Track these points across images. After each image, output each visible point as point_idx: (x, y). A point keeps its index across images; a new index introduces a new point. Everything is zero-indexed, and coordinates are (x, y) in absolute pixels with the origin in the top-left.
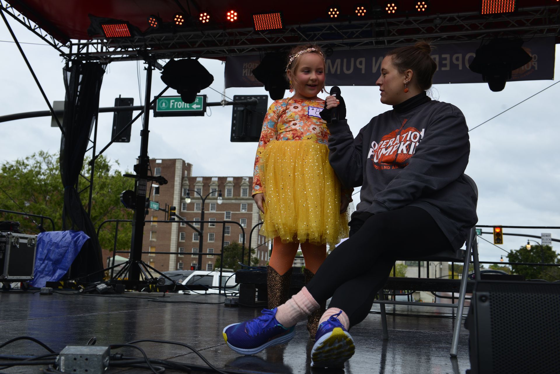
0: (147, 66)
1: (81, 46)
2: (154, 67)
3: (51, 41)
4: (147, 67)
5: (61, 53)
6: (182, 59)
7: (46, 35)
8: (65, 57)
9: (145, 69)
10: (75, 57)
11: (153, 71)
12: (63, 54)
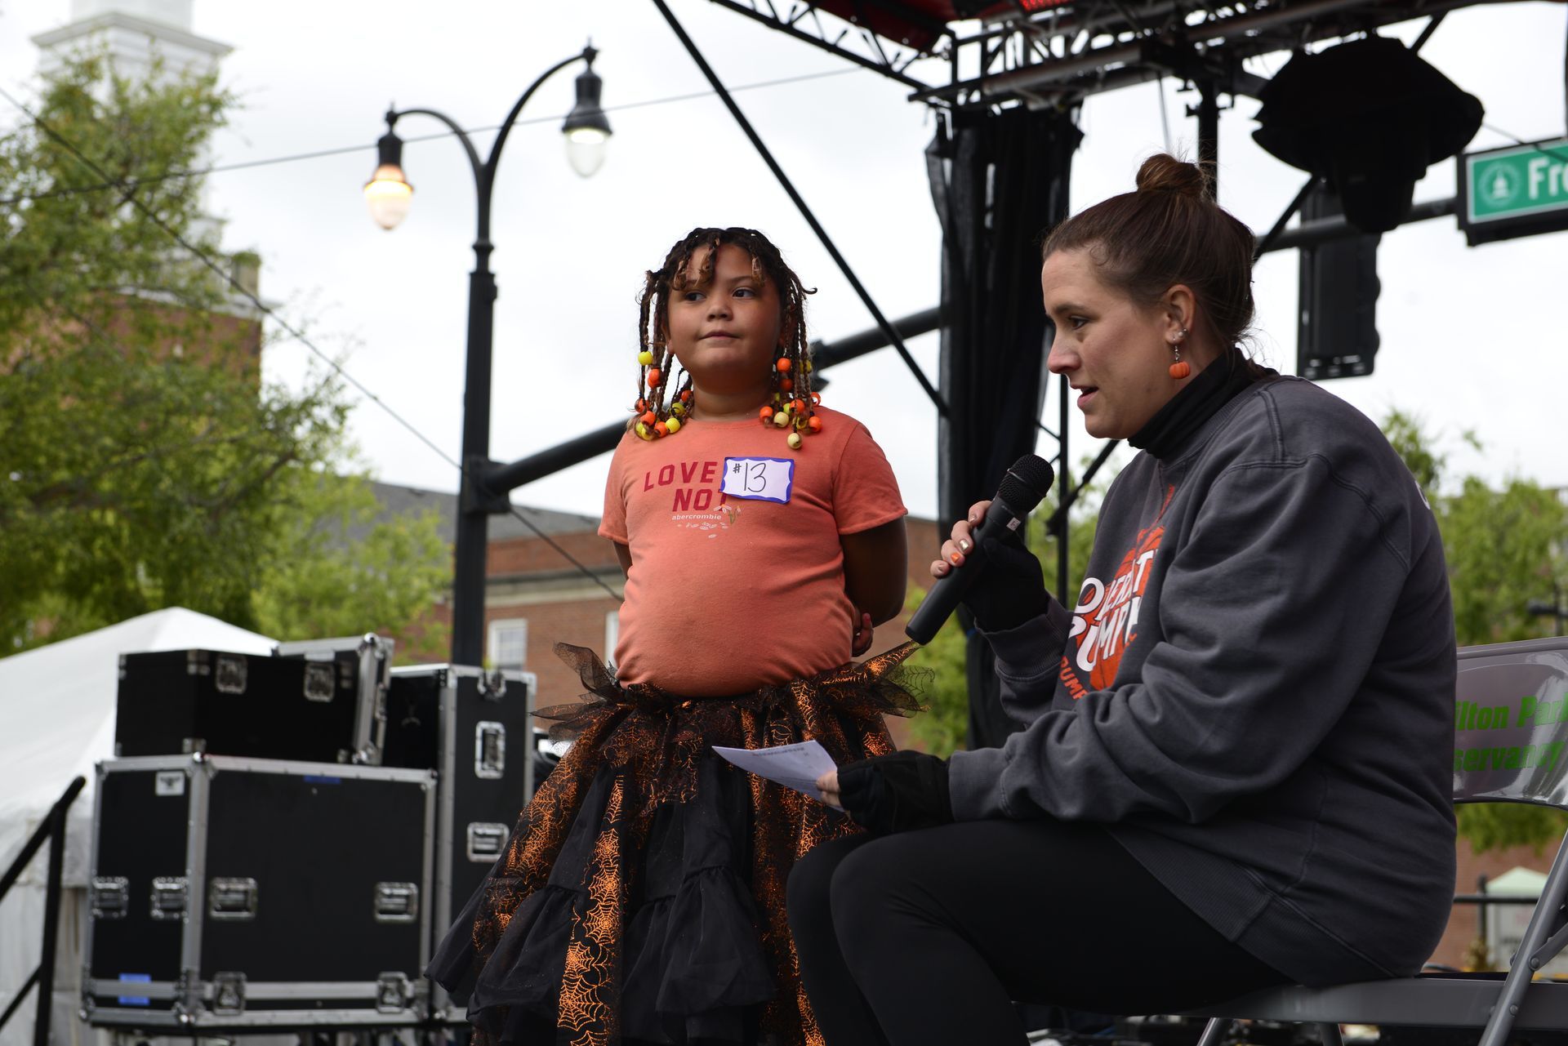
0: (1195, 98)
1: (993, 44)
2: (1233, 93)
3: (868, 52)
4: (1193, 106)
5: (911, 90)
6: (1335, 41)
7: (845, 33)
8: (933, 99)
9: (1190, 112)
10: (969, 95)
11: (1223, 114)
12: (921, 92)
